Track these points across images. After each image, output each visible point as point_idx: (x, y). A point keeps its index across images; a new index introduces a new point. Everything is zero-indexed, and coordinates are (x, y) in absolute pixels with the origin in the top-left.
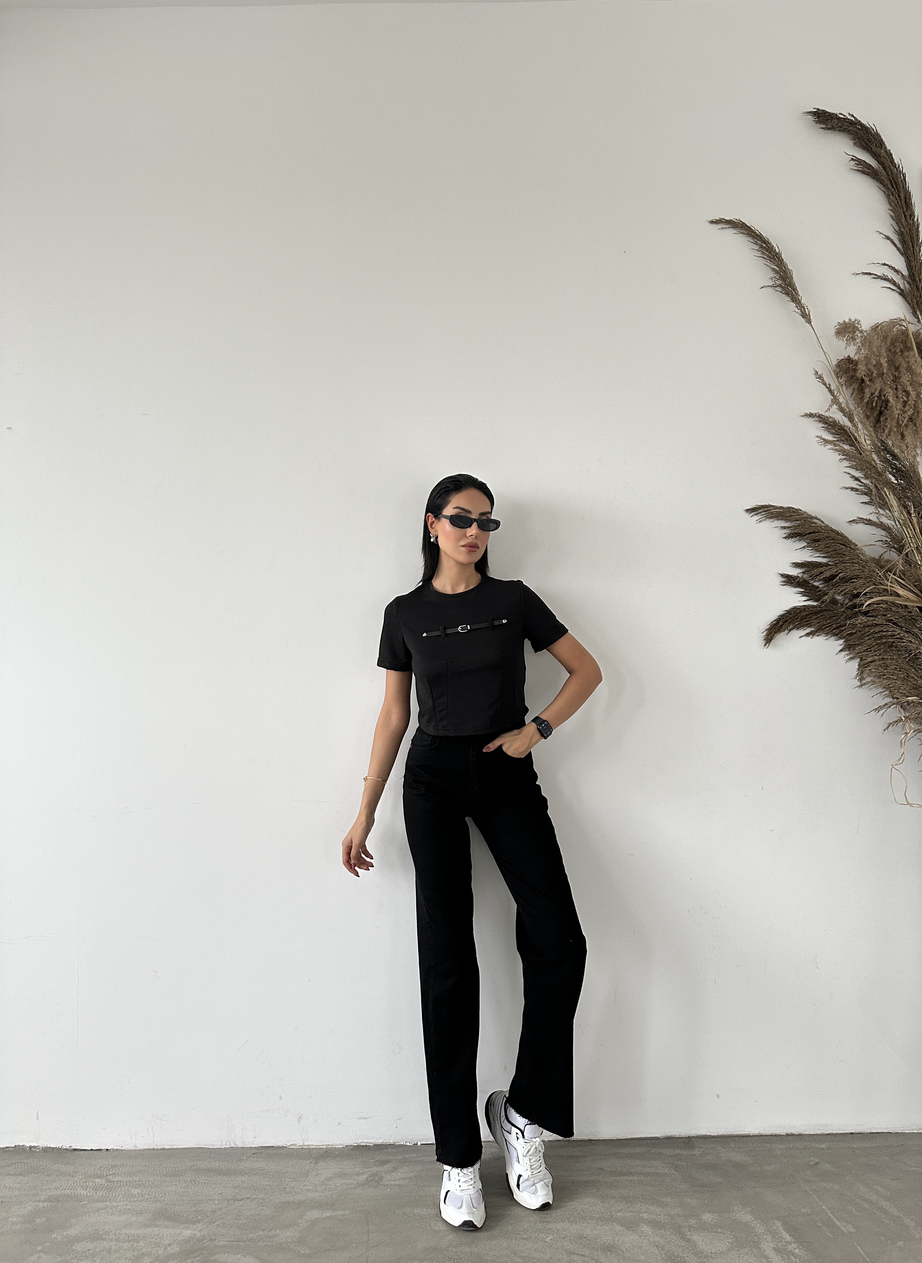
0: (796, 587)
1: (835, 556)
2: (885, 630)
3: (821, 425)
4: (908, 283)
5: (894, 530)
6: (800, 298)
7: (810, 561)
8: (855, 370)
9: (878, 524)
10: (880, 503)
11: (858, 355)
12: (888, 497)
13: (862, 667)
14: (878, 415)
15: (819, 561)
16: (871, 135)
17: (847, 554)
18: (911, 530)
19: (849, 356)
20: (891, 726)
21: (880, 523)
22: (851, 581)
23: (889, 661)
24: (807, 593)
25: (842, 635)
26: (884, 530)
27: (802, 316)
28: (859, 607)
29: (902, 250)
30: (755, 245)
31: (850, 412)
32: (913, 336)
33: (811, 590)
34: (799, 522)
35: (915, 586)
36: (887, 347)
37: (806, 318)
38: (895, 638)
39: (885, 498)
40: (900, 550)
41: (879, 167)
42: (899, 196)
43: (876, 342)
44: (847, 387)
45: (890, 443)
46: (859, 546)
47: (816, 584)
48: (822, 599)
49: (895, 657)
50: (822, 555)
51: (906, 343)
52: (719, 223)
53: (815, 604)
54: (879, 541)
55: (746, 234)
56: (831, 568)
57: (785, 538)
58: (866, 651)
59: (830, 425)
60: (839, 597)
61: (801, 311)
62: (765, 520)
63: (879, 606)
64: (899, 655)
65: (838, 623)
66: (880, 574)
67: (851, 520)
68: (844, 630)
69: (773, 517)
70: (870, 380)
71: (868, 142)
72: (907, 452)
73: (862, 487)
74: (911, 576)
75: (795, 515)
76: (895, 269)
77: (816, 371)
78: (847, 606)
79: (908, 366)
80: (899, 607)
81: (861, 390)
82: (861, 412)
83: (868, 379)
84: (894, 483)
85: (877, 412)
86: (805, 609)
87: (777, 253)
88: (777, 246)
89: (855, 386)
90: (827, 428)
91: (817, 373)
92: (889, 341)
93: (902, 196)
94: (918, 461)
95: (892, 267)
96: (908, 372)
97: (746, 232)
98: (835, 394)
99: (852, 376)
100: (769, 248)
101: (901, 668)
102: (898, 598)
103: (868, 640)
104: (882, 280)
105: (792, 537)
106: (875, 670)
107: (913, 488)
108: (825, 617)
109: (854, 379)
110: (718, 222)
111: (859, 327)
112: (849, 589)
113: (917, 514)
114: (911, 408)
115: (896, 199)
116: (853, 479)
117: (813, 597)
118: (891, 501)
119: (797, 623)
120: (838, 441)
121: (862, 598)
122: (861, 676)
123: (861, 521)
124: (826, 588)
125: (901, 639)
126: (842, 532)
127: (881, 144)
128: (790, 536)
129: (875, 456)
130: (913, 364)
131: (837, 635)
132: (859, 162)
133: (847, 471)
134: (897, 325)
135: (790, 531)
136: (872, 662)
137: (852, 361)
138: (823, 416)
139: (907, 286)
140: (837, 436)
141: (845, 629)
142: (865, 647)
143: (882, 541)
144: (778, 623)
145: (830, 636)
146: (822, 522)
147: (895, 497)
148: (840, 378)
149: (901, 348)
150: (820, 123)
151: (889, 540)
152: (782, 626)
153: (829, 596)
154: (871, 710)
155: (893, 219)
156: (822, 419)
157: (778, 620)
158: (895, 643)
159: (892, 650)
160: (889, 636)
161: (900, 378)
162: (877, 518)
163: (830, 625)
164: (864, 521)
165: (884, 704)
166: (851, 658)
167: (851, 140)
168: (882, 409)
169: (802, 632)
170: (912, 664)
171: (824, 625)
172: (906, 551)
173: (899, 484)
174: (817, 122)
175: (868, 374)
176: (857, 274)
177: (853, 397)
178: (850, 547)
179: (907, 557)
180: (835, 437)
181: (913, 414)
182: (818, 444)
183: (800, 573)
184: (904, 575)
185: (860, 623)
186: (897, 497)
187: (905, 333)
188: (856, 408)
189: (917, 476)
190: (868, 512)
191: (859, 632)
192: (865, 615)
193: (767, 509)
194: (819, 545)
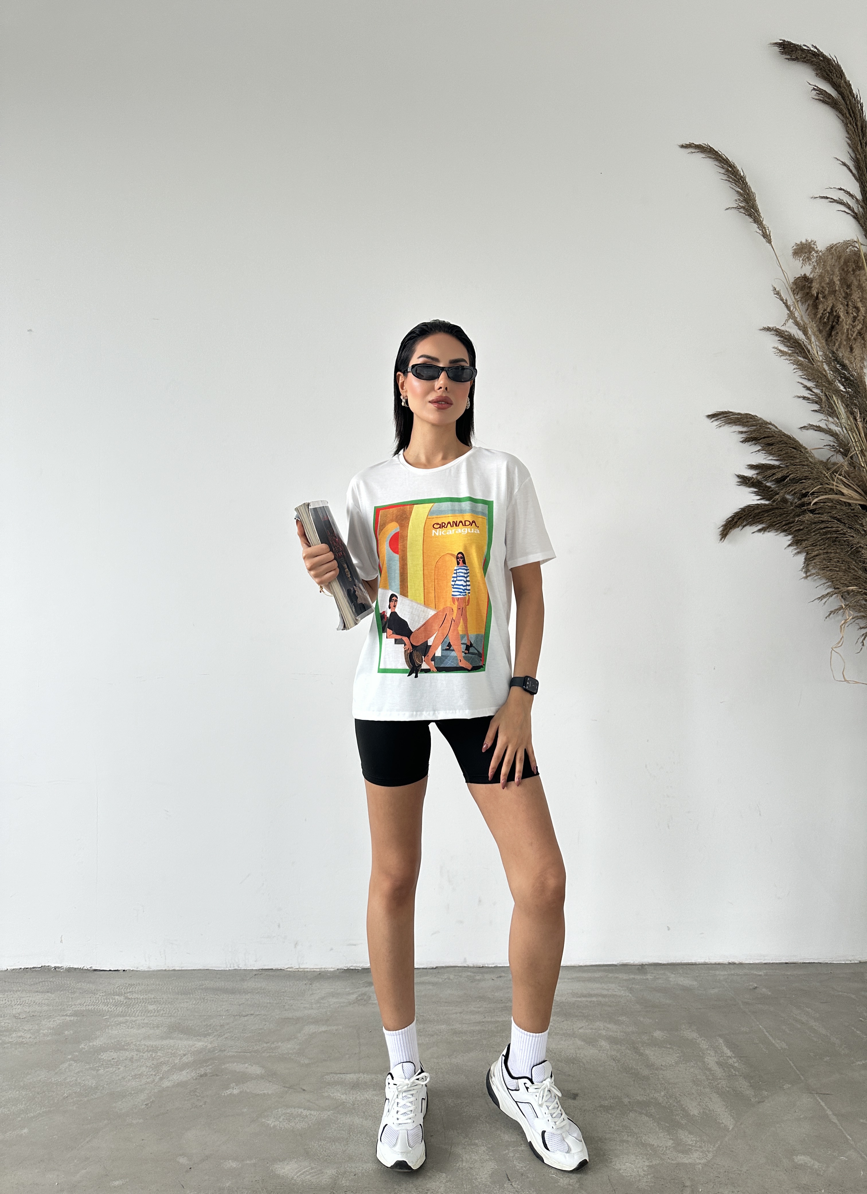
0: (750, 487)
1: (786, 459)
2: (830, 526)
3: (777, 338)
4: (862, 207)
5: (841, 436)
6: (762, 219)
7: (763, 463)
8: (810, 288)
9: (827, 430)
10: (829, 411)
11: (813, 274)
12: (836, 406)
13: (808, 561)
14: (829, 329)
15: (772, 464)
16: (832, 67)
17: (798, 457)
18: (856, 434)
19: (805, 274)
20: (832, 614)
21: (828, 430)
22: (801, 481)
23: (833, 555)
24: (760, 492)
25: (791, 531)
26: (832, 436)
27: (763, 236)
28: (808, 506)
29: (857, 176)
30: (721, 169)
31: (804, 325)
32: (865, 257)
33: (764, 490)
34: (755, 427)
35: (859, 486)
36: (840, 266)
37: (767, 238)
38: (838, 534)
39: (834, 407)
40: (845, 454)
41: (838, 97)
42: (856, 125)
43: (830, 262)
44: (802, 303)
45: (841, 355)
46: (809, 449)
47: (768, 484)
48: (774, 499)
49: (838, 551)
50: (775, 458)
51: (858, 263)
52: (690, 147)
53: (767, 502)
54: (827, 445)
55: (713, 159)
56: (782, 470)
57: (742, 442)
58: (812, 545)
59: (786, 339)
60: (788, 497)
61: (763, 232)
62: (724, 425)
63: (826, 504)
64: (842, 549)
65: (787, 520)
66: (827, 475)
67: (802, 426)
68: (792, 527)
69: (732, 422)
70: (824, 297)
71: (829, 73)
72: (855, 363)
73: (813, 396)
74: (855, 478)
75: (752, 421)
76: (850, 194)
77: (774, 288)
78: (796, 504)
79: (859, 284)
80: (843, 505)
81: (815, 306)
82: (815, 325)
83: (821, 296)
84: (842, 391)
85: (829, 327)
86: (757, 507)
87: (742, 177)
88: (743, 169)
89: (810, 302)
90: (783, 341)
91: (775, 289)
92: (842, 260)
93: (859, 124)
94: (865, 372)
95: (847, 192)
96: (858, 289)
97: (713, 157)
98: (791, 309)
99: (808, 293)
100: (734, 171)
101: (843, 561)
102: (843, 496)
103: (814, 535)
104: (838, 204)
105: (748, 441)
106: (820, 563)
107: (860, 396)
108: (776, 515)
109: (809, 296)
111: (815, 247)
112: (798, 489)
113: (862, 419)
114: (860, 323)
115: (854, 127)
116: (805, 389)
117: (766, 496)
118: (839, 409)
119: (750, 520)
120: (792, 353)
121: (810, 497)
122: (806, 568)
123: (812, 428)
124: (777, 488)
125: (844, 534)
126: (794, 437)
127: (841, 75)
128: (747, 440)
129: (826, 367)
130: (864, 282)
131: (784, 531)
132: (821, 92)
133: (800, 382)
134: (850, 246)
135: (746, 436)
136: (817, 556)
137: (808, 279)
138: (780, 330)
139: (861, 210)
140: (791, 349)
141: (794, 526)
142: (811, 542)
143: (830, 445)
144: (733, 519)
145: (779, 532)
146: (776, 427)
147: (843, 405)
148: (796, 294)
149: (853, 268)
150: (785, 53)
151: (836, 445)
152: (736, 522)
153: (780, 495)
154: (814, 599)
155: (850, 147)
156: (779, 333)
157: (733, 517)
158: (838, 538)
159: (835, 545)
160: (834, 532)
161: (851, 295)
162: (826, 425)
163: (780, 521)
164: (814, 428)
165: (826, 593)
166: (798, 553)
167: (814, 70)
168: (834, 324)
169: (755, 528)
170: (853, 557)
171: (775, 522)
172: (852, 454)
173: (847, 392)
174: (782, 53)
175: (822, 292)
176: (815, 198)
177: (808, 311)
178: (801, 451)
179: (853, 460)
180: (790, 350)
181: (862, 329)
182: (775, 355)
183: (755, 474)
184: (849, 476)
185: (807, 520)
186: (845, 404)
187: (857, 254)
188: (810, 321)
189: (863, 386)
190: (818, 419)
191: (807, 528)
192: (812, 513)
193: (726, 415)
194: (773, 449)
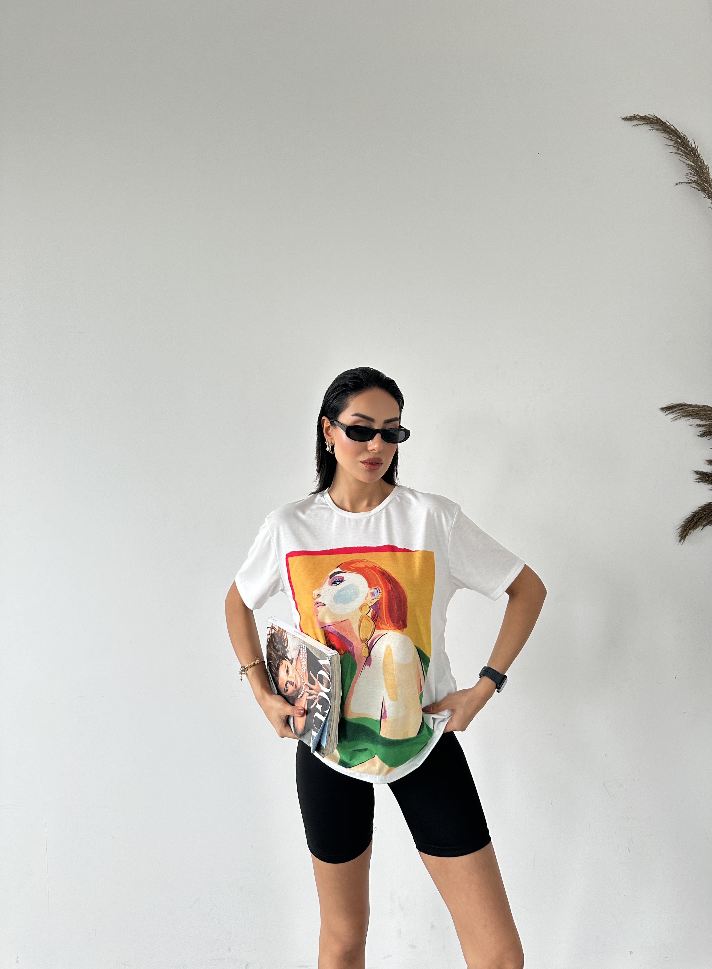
0: (711, 484)
30: (670, 141)
52: (634, 120)
57: (701, 436)
62: (680, 418)
69: (688, 415)
75: (710, 414)
88: (693, 140)
97: (661, 128)
100: (684, 143)
110: (633, 118)
128: (705, 434)
144: (692, 519)
152: (696, 522)
193: (683, 408)
